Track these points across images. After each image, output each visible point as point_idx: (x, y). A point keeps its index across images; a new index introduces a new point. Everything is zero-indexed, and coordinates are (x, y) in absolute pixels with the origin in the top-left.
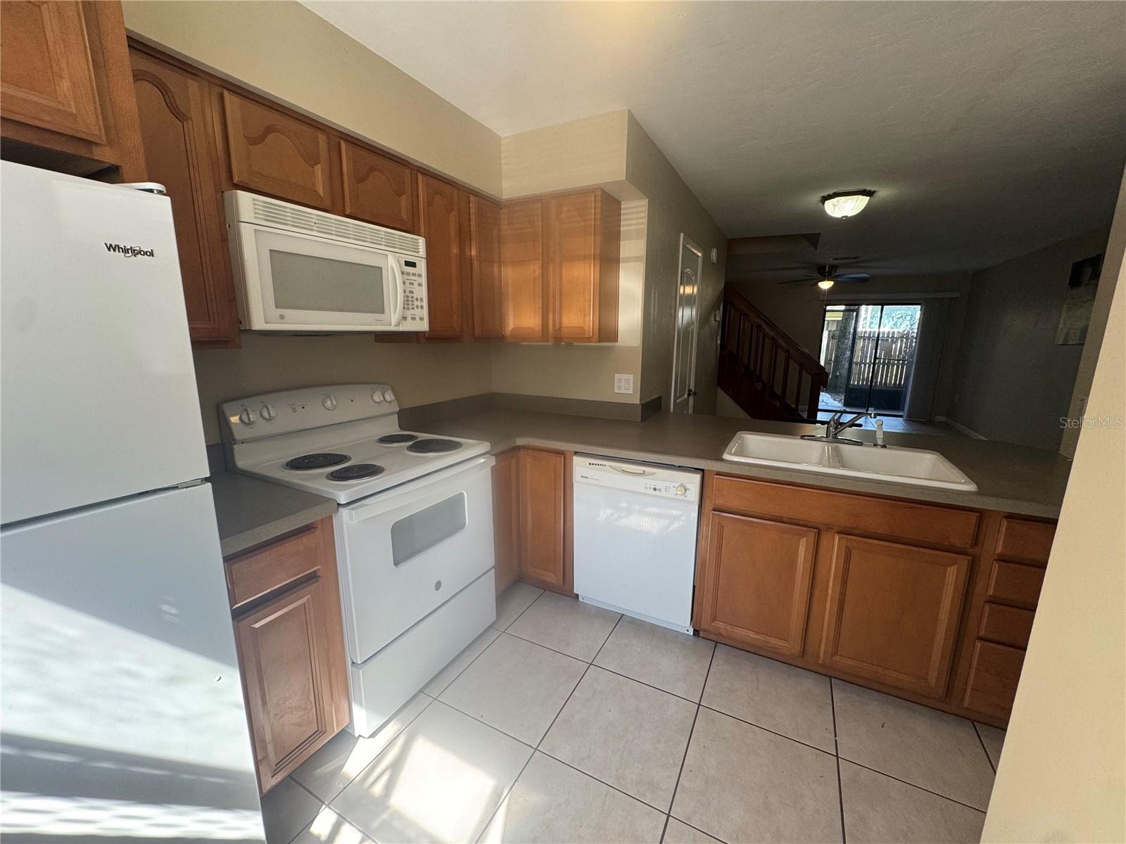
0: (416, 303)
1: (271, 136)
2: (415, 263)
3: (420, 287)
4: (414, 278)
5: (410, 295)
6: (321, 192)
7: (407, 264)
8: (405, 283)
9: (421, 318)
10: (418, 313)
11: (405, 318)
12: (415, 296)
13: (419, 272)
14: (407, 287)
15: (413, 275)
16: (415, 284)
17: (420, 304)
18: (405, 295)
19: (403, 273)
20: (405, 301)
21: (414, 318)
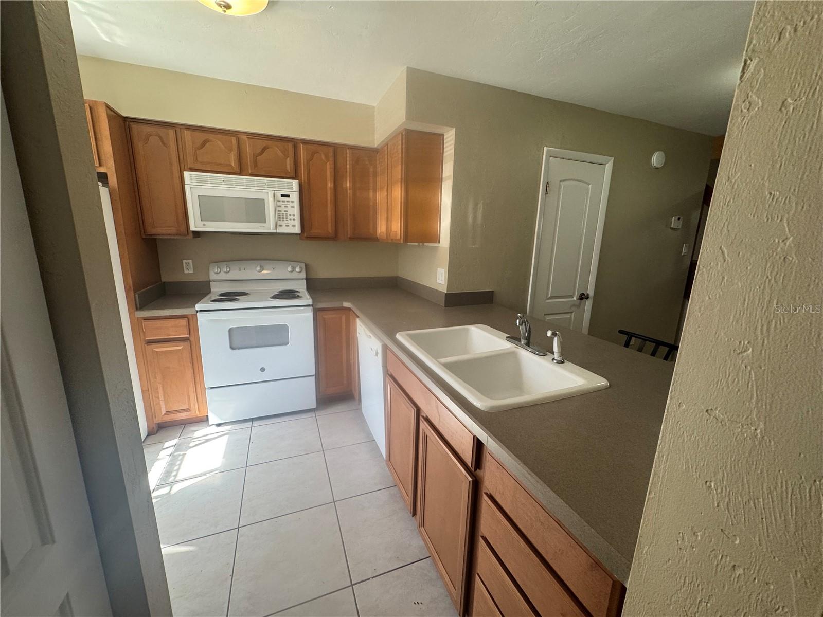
0: (289, 217)
1: (207, 145)
2: (289, 195)
3: (292, 209)
4: (288, 203)
5: (285, 213)
6: (233, 164)
7: (283, 196)
8: (280, 206)
9: (293, 226)
10: (291, 223)
11: (281, 226)
12: (289, 213)
13: (292, 200)
14: (283, 209)
15: (287, 201)
16: (289, 206)
17: (292, 217)
18: (281, 213)
19: (279, 201)
20: (280, 216)
21: (288, 226)
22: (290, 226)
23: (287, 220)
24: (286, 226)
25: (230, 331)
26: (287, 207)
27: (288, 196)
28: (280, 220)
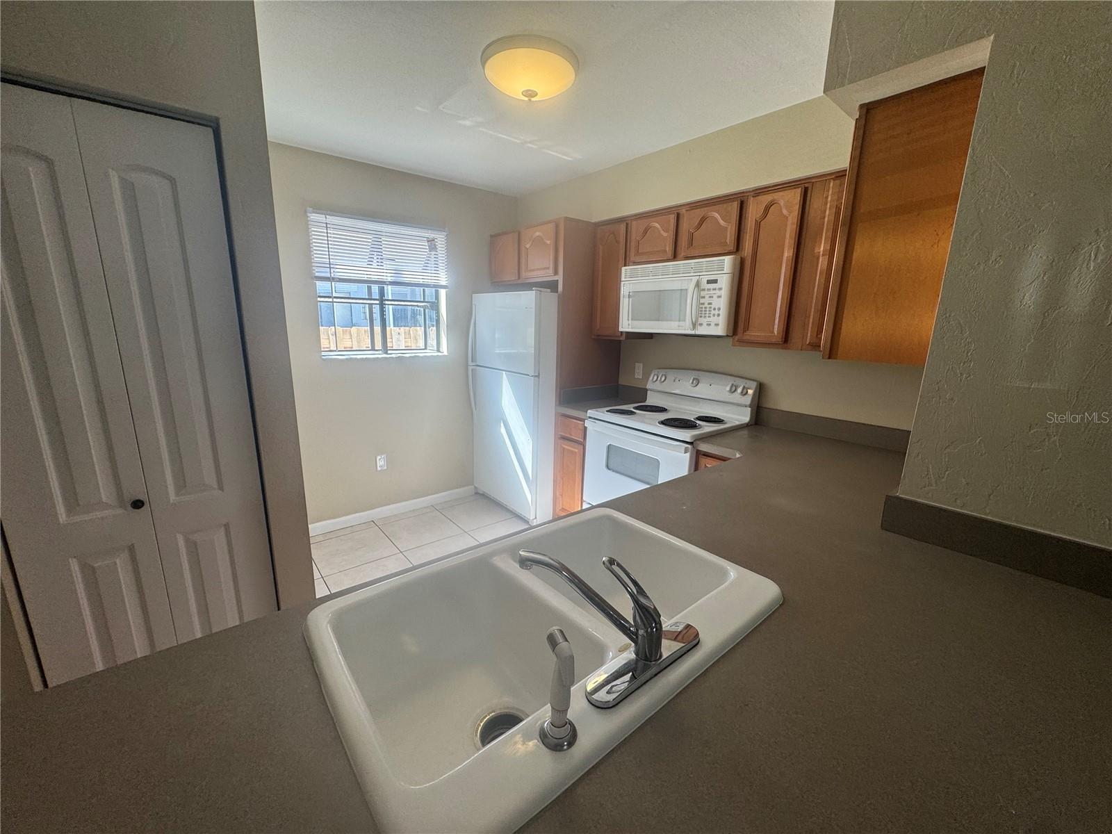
0: (713, 312)
1: (649, 231)
2: (717, 280)
3: (719, 299)
4: (714, 292)
5: (708, 306)
6: (667, 249)
7: (709, 282)
8: (704, 297)
9: (716, 325)
10: (714, 320)
11: (701, 325)
12: (713, 306)
13: (720, 287)
14: (706, 301)
15: (713, 289)
16: (715, 296)
17: (716, 312)
18: (704, 306)
19: (704, 290)
20: (701, 311)
21: (710, 324)
22: (713, 324)
23: (709, 317)
24: (708, 325)
25: (609, 447)
26: (712, 297)
27: (715, 281)
28: (701, 317)
